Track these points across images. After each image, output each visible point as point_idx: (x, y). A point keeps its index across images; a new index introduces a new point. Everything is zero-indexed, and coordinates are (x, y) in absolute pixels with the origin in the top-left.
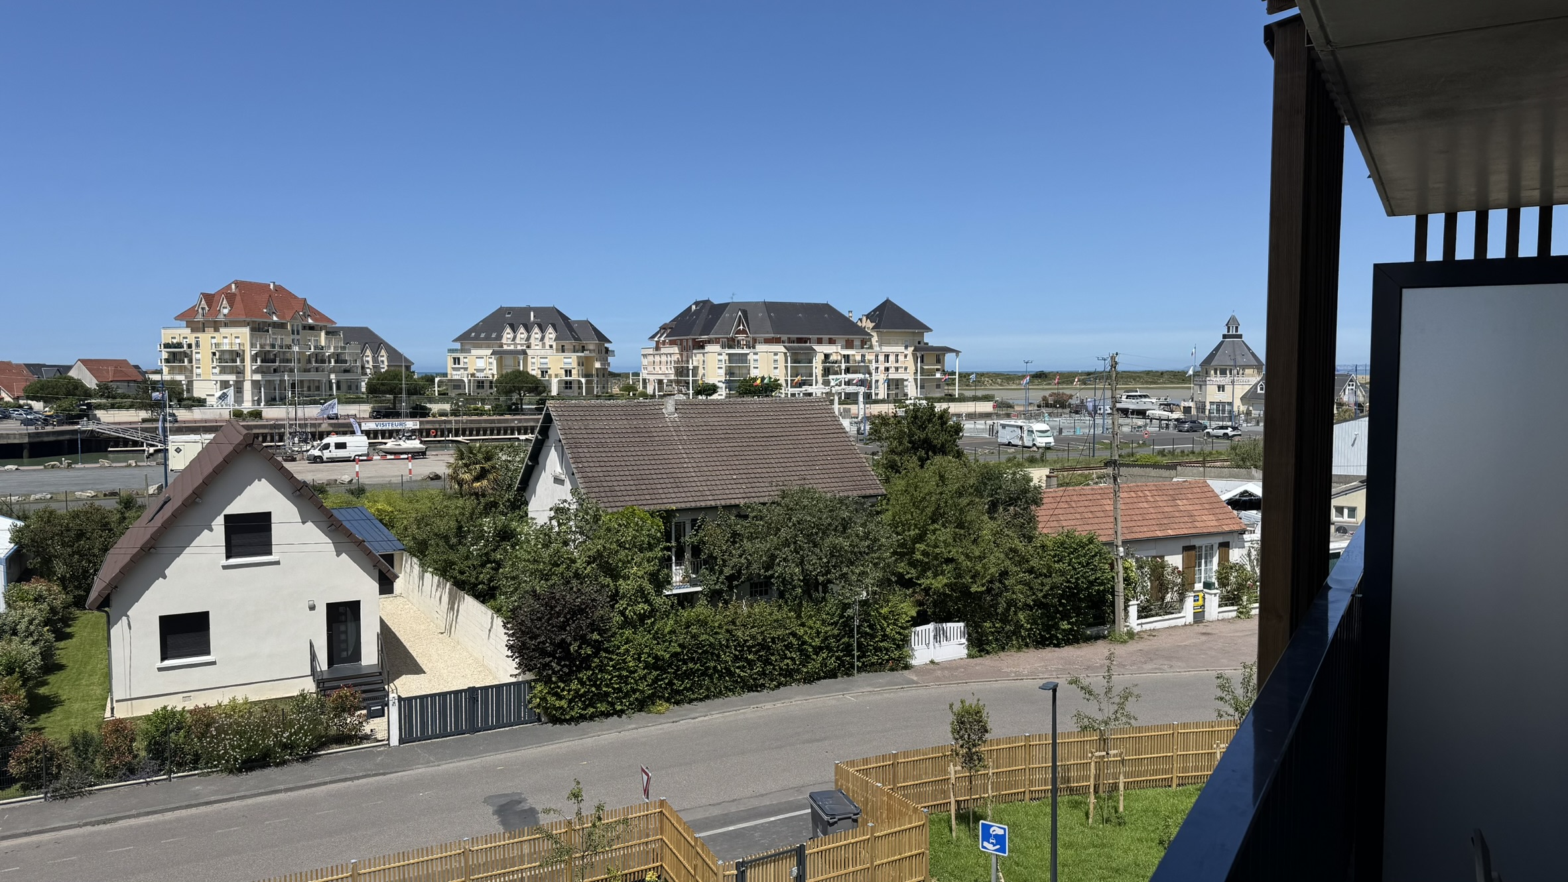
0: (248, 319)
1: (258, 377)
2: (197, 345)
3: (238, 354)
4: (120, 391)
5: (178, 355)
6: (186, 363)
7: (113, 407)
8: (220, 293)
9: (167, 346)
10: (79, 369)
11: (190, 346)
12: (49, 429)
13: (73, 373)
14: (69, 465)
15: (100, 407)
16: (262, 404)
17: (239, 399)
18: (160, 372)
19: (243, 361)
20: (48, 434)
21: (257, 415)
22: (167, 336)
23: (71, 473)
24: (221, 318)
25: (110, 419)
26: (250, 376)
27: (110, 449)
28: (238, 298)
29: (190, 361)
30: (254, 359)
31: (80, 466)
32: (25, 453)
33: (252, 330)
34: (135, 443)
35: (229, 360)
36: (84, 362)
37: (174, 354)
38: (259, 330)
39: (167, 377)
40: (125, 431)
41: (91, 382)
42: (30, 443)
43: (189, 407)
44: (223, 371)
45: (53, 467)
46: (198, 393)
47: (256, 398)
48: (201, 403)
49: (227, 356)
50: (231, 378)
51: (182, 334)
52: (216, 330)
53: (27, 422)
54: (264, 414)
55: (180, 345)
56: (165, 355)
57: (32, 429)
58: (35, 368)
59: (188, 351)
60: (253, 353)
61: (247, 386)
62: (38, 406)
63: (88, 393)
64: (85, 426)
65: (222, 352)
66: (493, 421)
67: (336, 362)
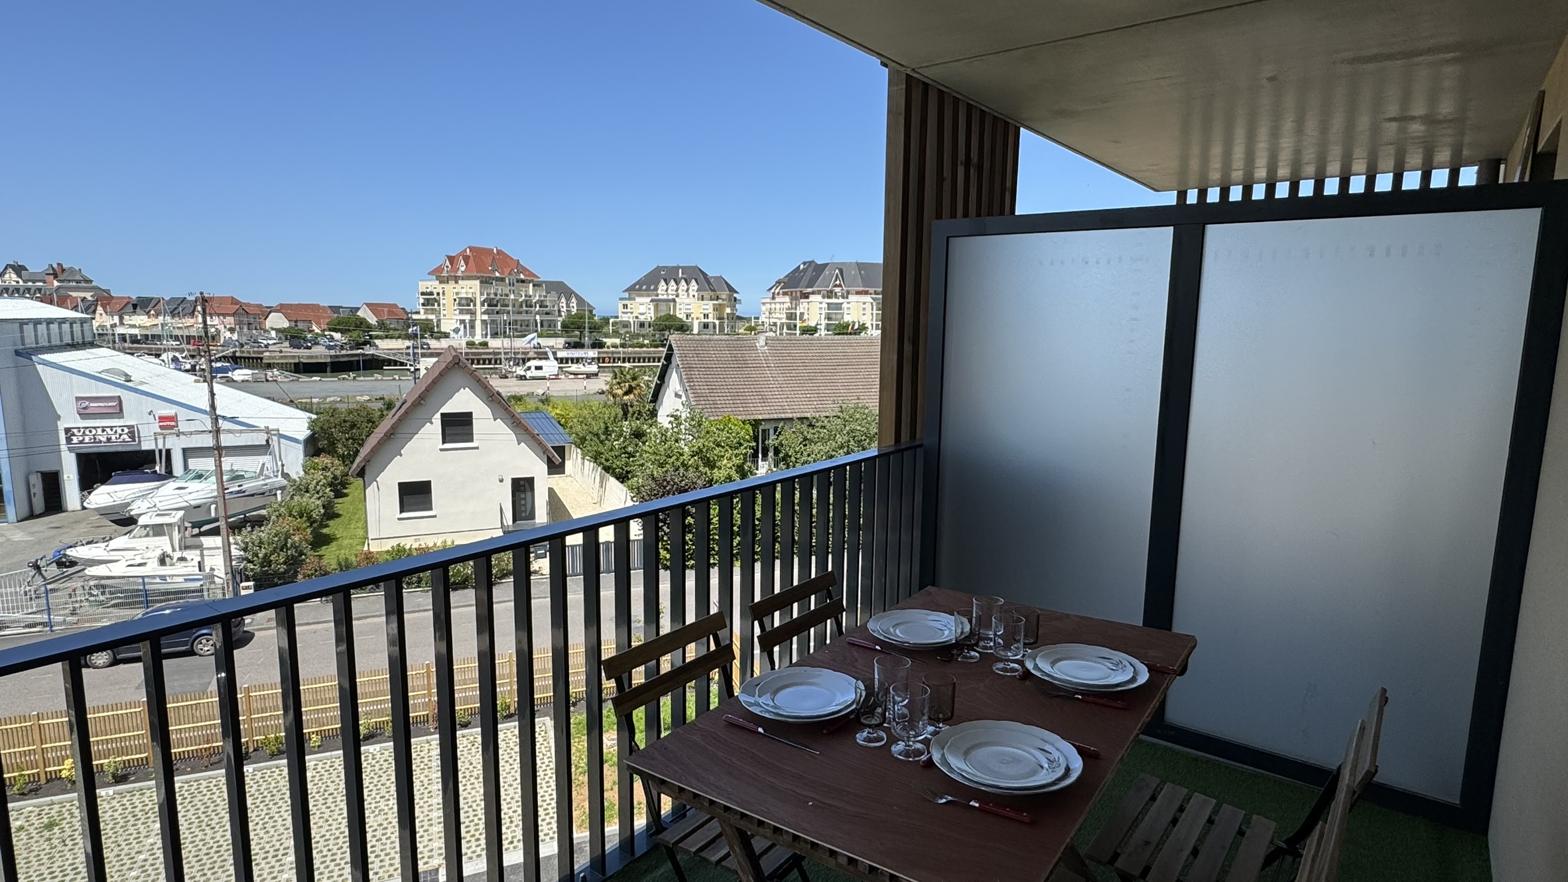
0: (479, 275)
1: (485, 317)
2: (444, 294)
3: (472, 301)
4: (392, 326)
5: (430, 301)
6: (436, 307)
7: (387, 337)
8: (459, 254)
9: (423, 294)
10: (365, 310)
11: (438, 294)
12: (344, 352)
13: (360, 314)
14: (354, 378)
15: (378, 337)
16: (489, 336)
17: (473, 334)
18: (418, 313)
19: (475, 305)
20: (343, 356)
21: (485, 344)
22: (424, 286)
23: (356, 383)
24: (459, 274)
25: (385, 346)
26: (480, 317)
27: (385, 368)
28: (472, 258)
29: (439, 305)
30: (482, 304)
31: (362, 378)
32: (329, 369)
33: (481, 282)
34: (402, 364)
35: (466, 304)
36: (368, 305)
37: (428, 299)
38: (486, 282)
39: (422, 316)
40: (395, 355)
41: (372, 320)
42: (332, 363)
43: (438, 338)
44: (461, 312)
45: (344, 379)
46: (445, 328)
47: (484, 333)
48: (446, 336)
49: (464, 302)
50: (467, 317)
51: (433, 285)
52: (457, 282)
53: (329, 348)
54: (490, 345)
55: (431, 293)
56: (422, 301)
57: (332, 352)
58: (335, 309)
59: (437, 298)
60: (482, 299)
61: (478, 324)
62: (337, 336)
63: (370, 327)
64: (369, 351)
65: (461, 299)
66: (649, 353)
67: (540, 307)
